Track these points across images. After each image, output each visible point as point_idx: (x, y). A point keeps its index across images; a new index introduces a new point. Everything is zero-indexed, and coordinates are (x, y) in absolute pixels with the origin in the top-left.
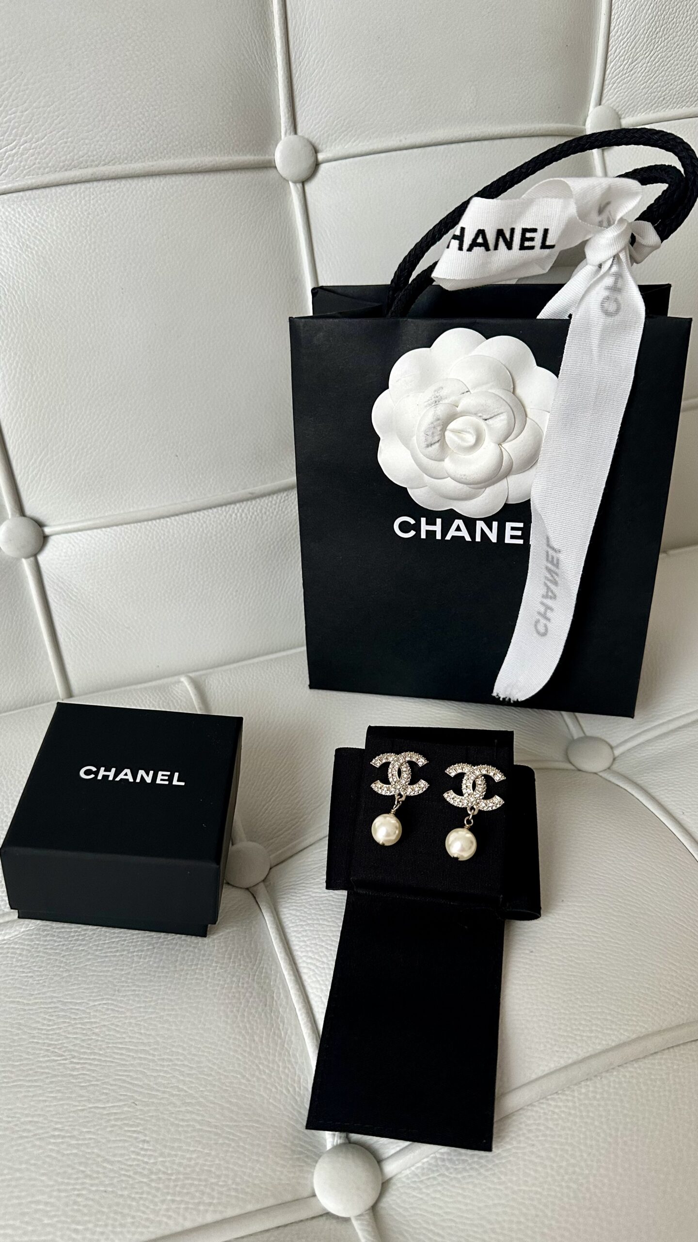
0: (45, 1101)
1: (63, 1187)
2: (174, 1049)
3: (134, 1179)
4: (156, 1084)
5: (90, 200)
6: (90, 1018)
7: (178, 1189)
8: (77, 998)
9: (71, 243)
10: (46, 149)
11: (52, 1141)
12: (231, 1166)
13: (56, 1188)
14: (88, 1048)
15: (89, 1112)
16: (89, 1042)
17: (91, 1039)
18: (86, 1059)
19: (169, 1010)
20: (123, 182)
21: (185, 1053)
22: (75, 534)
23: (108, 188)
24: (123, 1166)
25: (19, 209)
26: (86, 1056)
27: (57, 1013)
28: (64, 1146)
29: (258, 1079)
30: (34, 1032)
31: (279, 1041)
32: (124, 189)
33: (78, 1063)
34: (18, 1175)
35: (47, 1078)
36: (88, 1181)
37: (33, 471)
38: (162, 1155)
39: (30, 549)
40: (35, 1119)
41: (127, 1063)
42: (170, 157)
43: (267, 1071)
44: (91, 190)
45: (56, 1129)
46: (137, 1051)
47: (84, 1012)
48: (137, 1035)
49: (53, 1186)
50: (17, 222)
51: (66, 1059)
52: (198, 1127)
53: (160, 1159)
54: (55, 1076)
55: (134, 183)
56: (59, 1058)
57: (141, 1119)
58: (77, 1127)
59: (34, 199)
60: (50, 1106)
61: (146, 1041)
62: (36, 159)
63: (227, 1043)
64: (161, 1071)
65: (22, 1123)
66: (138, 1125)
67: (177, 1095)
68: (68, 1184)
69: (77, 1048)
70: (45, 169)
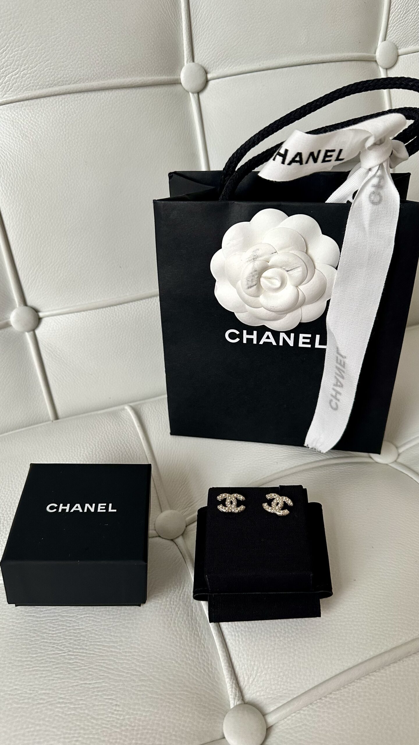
0: (53, 680)
1: (67, 736)
2: (132, 645)
3: (111, 730)
4: (122, 668)
5: (65, 106)
6: (79, 626)
7: (139, 736)
8: (70, 613)
9: (53, 134)
10: (37, 73)
11: (59, 705)
12: (171, 720)
13: (63, 736)
14: (78, 645)
15: (81, 687)
16: (79, 642)
17: (80, 640)
18: (78, 652)
19: (128, 620)
20: (86, 94)
21: (140, 647)
22: (58, 317)
23: (76, 98)
24: (104, 722)
25: (21, 112)
26: (77, 651)
27: (57, 623)
28: (66, 709)
29: (186, 664)
30: (44, 635)
31: (198, 638)
32: (87, 99)
33: (73, 655)
34: (38, 728)
35: (54, 665)
36: (82, 731)
37: (31, 278)
38: (128, 713)
39: (30, 326)
40: (47, 692)
41: (104, 655)
42: (115, 78)
43: (191, 658)
44: (66, 99)
45: (61, 698)
46: (109, 647)
47: (75, 622)
48: (109, 637)
49: (60, 735)
50: (19, 121)
51: (65, 653)
52: (150, 695)
53: (127, 717)
54: (58, 664)
55: (92, 95)
56: (60, 652)
57: (114, 691)
58: (73, 697)
59: (30, 106)
60: (56, 683)
61: (114, 640)
62: (31, 80)
63: (166, 640)
64: (125, 659)
65: (40, 694)
66: (112, 695)
67: (135, 675)
68: (70, 734)
69: (71, 645)
70: (36, 87)
